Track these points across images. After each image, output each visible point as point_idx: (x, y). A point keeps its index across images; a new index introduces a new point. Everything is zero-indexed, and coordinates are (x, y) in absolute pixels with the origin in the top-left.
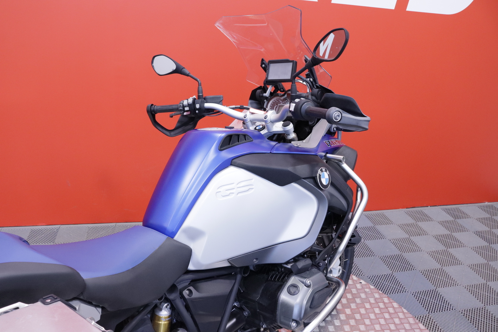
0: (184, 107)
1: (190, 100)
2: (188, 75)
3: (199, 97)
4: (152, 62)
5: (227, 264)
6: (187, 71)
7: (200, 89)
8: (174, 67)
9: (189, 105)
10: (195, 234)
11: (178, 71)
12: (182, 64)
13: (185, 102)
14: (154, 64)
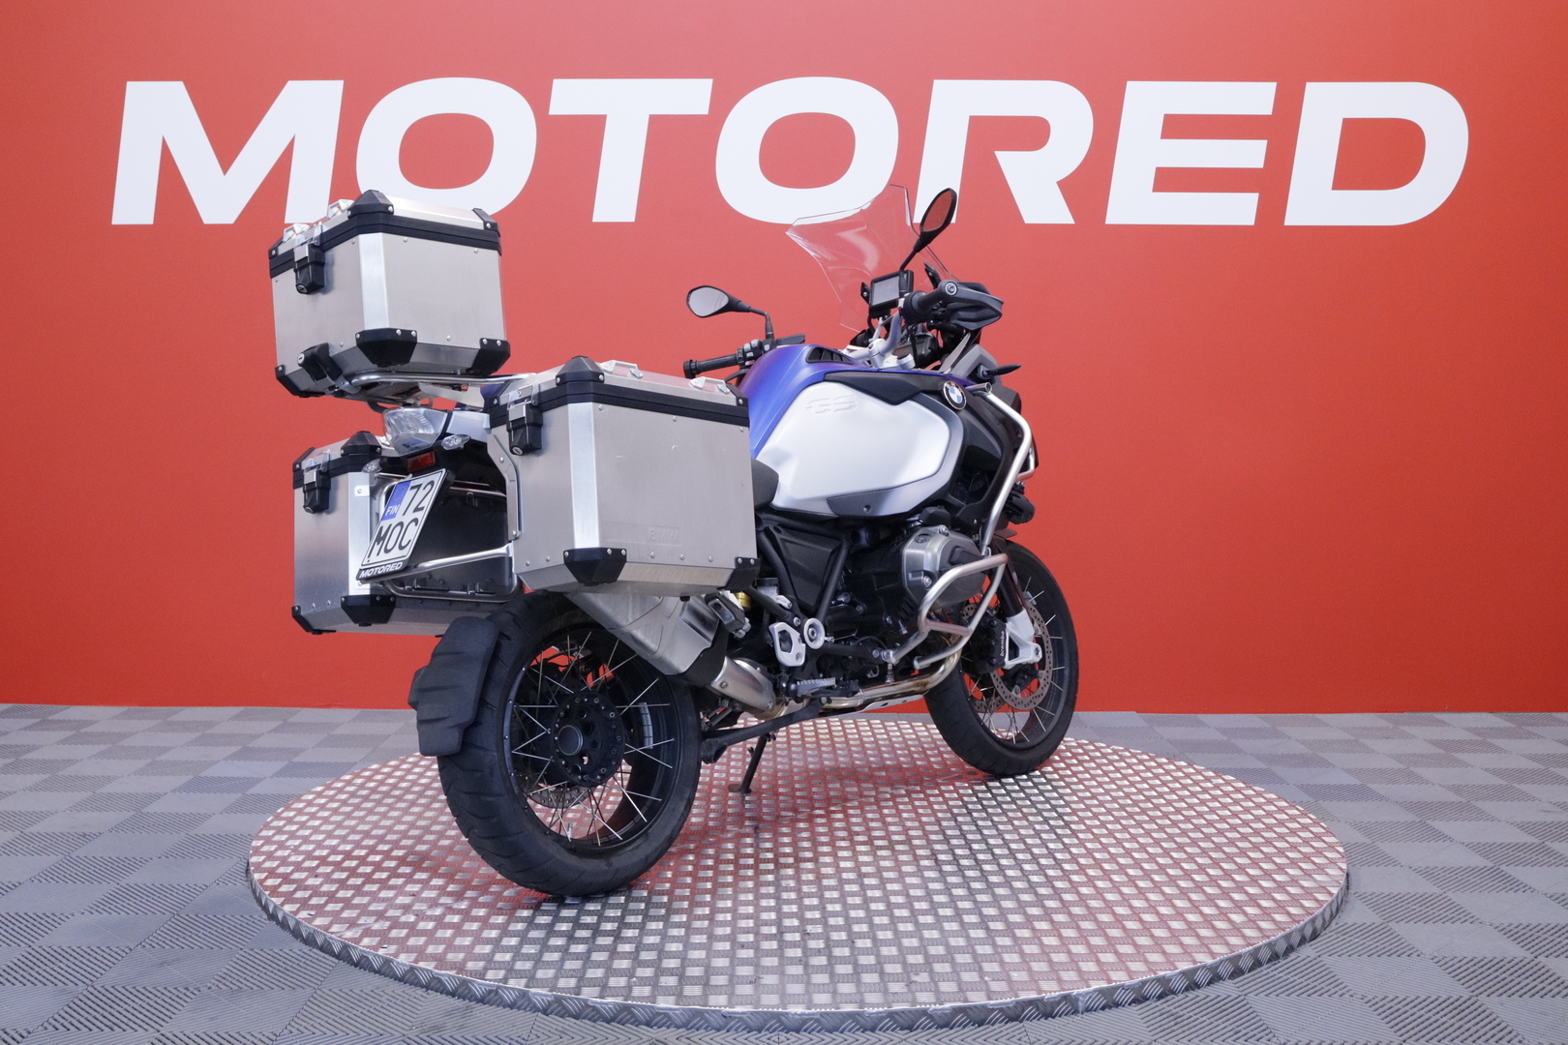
0: (744, 353)
1: (755, 342)
2: (747, 310)
3: (767, 337)
4: (688, 300)
5: (824, 510)
6: (745, 303)
7: (769, 327)
8: (724, 302)
9: (753, 349)
10: (783, 457)
11: (732, 307)
12: (737, 296)
13: (747, 346)
14: (691, 303)
